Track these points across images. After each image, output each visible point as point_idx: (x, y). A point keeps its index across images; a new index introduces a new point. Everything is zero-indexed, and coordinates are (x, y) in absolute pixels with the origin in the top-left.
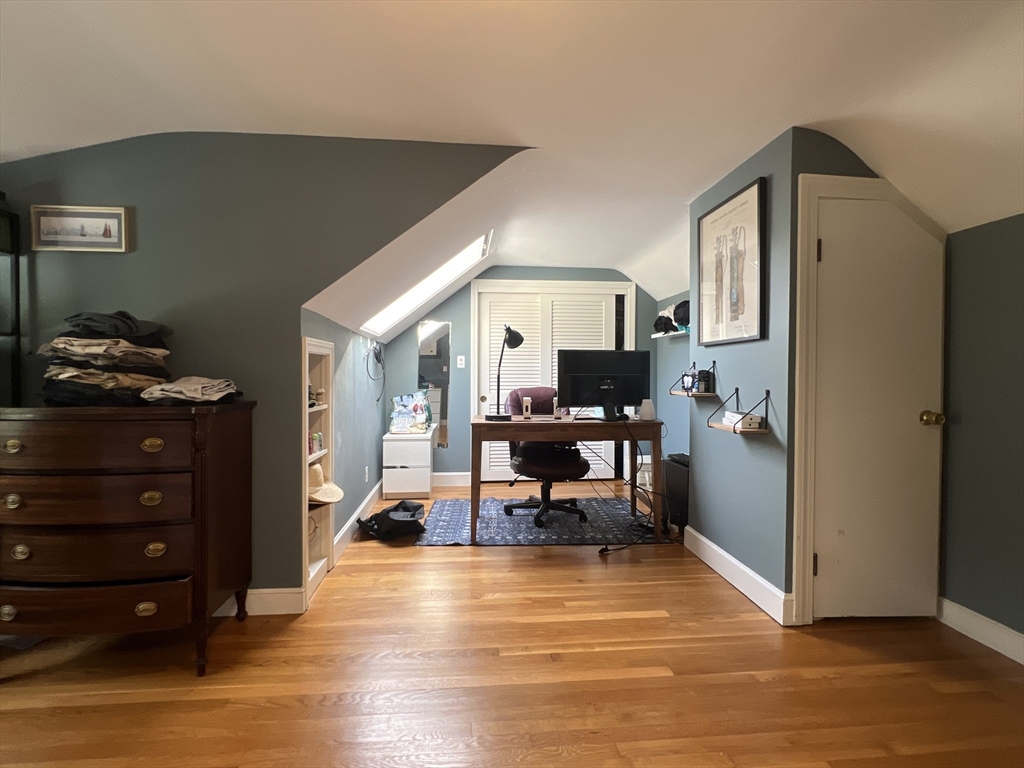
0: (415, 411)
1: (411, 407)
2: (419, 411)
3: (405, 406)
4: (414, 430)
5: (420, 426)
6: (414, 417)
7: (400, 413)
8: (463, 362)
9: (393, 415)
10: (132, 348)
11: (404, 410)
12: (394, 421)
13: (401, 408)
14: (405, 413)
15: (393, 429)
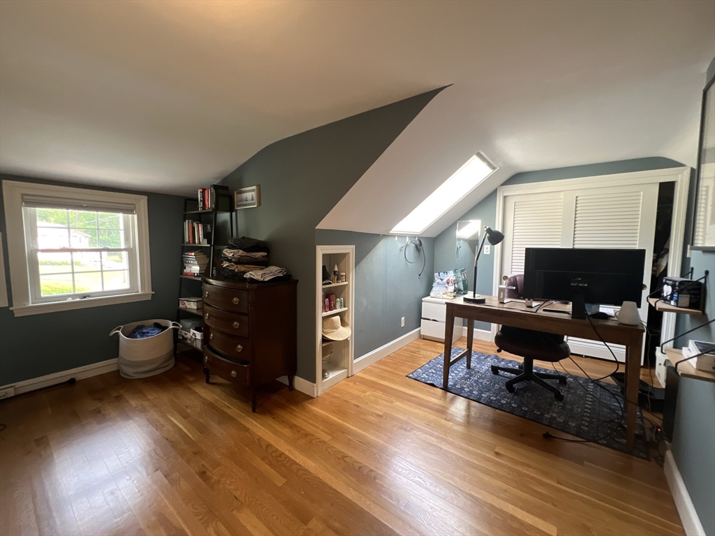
0: (448, 283)
1: (445, 281)
2: (450, 284)
3: (442, 280)
4: (445, 296)
5: (449, 294)
6: (446, 287)
7: (438, 283)
8: (489, 250)
9: (434, 285)
10: (245, 254)
11: (441, 282)
12: (434, 289)
13: (439, 281)
14: (441, 284)
15: (432, 294)
